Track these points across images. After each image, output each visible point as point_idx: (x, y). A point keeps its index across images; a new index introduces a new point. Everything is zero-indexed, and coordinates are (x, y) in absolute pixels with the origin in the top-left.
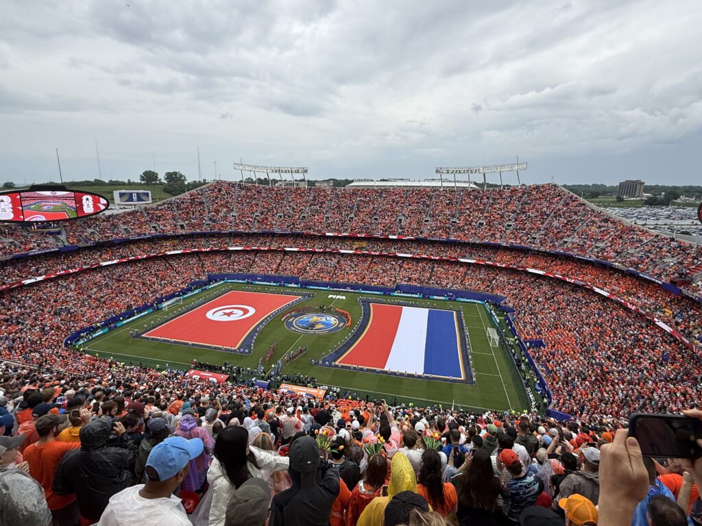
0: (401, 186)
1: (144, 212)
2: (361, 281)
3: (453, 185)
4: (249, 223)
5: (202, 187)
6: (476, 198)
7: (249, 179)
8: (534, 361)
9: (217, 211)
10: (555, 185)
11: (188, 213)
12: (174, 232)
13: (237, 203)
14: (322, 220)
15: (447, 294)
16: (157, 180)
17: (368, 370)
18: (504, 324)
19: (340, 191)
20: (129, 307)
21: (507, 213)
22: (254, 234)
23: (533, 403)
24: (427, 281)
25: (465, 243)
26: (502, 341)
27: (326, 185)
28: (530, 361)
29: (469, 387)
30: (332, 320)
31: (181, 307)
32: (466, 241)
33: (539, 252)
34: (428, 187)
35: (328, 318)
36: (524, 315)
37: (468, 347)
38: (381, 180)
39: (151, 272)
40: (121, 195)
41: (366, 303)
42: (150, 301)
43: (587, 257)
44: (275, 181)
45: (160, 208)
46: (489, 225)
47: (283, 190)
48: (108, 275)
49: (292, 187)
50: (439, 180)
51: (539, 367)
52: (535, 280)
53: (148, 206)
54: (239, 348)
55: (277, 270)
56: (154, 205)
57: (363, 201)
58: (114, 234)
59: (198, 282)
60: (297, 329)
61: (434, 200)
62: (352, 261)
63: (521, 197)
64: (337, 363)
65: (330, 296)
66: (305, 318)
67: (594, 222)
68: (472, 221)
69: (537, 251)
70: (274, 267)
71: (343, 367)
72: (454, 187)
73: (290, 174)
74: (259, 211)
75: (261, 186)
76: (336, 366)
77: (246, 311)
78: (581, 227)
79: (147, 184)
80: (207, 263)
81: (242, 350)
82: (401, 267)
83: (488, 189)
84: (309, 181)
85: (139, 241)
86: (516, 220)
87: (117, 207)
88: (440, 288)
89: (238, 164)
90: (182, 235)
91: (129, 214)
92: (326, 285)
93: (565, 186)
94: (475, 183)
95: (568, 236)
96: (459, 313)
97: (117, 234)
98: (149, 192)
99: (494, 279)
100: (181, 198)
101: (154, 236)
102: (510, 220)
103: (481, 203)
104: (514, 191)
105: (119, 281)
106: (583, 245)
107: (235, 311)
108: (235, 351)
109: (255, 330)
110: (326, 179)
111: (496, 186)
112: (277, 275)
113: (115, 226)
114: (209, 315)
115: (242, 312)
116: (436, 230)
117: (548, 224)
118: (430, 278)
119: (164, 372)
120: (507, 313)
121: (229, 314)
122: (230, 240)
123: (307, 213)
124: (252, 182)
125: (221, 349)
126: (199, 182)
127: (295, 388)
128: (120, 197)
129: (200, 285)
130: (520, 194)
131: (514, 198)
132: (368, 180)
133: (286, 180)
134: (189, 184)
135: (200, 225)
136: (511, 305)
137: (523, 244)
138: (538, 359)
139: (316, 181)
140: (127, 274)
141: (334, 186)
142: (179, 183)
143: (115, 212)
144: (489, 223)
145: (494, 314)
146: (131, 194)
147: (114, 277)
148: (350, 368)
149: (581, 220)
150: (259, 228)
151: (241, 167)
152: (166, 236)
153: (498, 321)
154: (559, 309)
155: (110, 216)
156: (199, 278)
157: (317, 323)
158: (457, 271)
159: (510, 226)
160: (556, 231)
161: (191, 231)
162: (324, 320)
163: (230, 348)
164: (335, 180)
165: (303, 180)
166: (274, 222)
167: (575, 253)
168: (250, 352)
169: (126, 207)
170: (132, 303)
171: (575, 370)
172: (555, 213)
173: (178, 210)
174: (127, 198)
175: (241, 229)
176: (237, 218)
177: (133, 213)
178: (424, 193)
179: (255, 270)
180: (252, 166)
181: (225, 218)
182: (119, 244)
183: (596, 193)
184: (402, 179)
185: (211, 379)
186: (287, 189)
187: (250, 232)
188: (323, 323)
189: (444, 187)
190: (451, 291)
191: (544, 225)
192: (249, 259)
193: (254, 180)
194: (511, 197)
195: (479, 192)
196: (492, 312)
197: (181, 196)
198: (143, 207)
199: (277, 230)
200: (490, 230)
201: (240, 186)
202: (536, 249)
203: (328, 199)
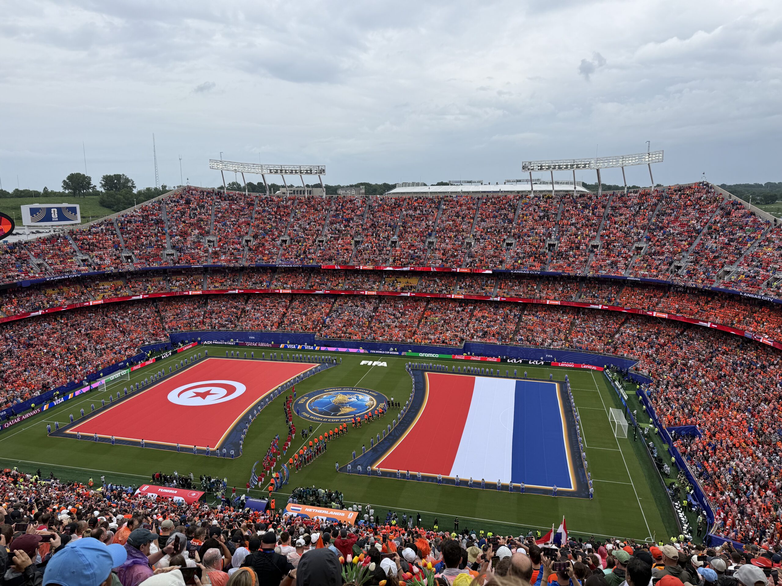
0: (468, 192)
1: (69, 237)
2: (411, 338)
3: (549, 187)
4: (235, 252)
5: (161, 197)
6: (586, 207)
7: (234, 184)
8: (684, 459)
9: (184, 234)
10: (707, 185)
11: (138, 238)
12: (115, 268)
13: (216, 221)
14: (348, 247)
15: (544, 356)
16: (89, 188)
17: (424, 478)
18: (635, 402)
19: (375, 201)
20: (45, 387)
21: (635, 230)
22: (243, 269)
23: (686, 526)
24: (511, 336)
25: (569, 277)
26: (634, 429)
27: (354, 192)
28: (678, 459)
29: (584, 501)
30: (367, 399)
31: (128, 385)
32: (572, 274)
33: (686, 288)
34: (511, 192)
35: (361, 397)
36: (667, 387)
37: (580, 439)
38: (439, 184)
39: (80, 331)
40: (33, 212)
41: (419, 372)
42: (78, 376)
43: (761, 295)
44: (275, 187)
45: (94, 230)
46: (608, 249)
47: (287, 200)
48: (11, 337)
49: (301, 196)
50: (527, 181)
51: (693, 470)
52: (682, 333)
53: (75, 228)
54: (220, 449)
55: (280, 324)
56: (85, 227)
57: (411, 216)
58: (22, 272)
59: (155, 346)
60: (311, 414)
61: (519, 211)
62: (396, 308)
63: (656, 205)
64: (375, 468)
65: (363, 363)
66: (325, 397)
67: (769, 240)
68: (580, 243)
69: (684, 287)
70: (276, 319)
71: (384, 474)
72: (551, 191)
73: (298, 176)
74: (250, 233)
75: (254, 194)
76: (374, 472)
77: (231, 390)
78: (750, 249)
79: (74, 194)
80: (169, 314)
81: (225, 450)
82: (471, 315)
83: (604, 193)
84: (327, 187)
85: (62, 282)
86: (649, 240)
87: (27, 231)
88: (533, 347)
89: (216, 161)
90: (129, 273)
91: (44, 241)
92: (357, 345)
93: (723, 186)
94: (584, 185)
95: (732, 263)
96: (563, 385)
97: (27, 273)
98: (78, 207)
99: (617, 332)
100: (127, 216)
101: (85, 274)
102: (639, 240)
103: (593, 214)
104: (645, 194)
105: (29, 346)
106: (755, 277)
107: (214, 390)
108: (213, 453)
109: (245, 419)
110: (354, 183)
111: (616, 188)
112: (280, 331)
113: (23, 260)
114: (173, 397)
115: (224, 392)
116: (524, 258)
117: (699, 245)
118: (516, 332)
119: (100, 489)
120: (639, 385)
121: (203, 395)
122: (205, 279)
123: (326, 236)
124: (239, 188)
125: (191, 450)
126: (156, 189)
127: (309, 510)
128: (32, 214)
129: (158, 349)
130: (654, 200)
131: (645, 205)
132: (418, 185)
133: (292, 186)
134: (140, 193)
135: (157, 257)
136: (645, 372)
137: (661, 277)
138: (690, 456)
139: (339, 187)
140: (42, 334)
141: (366, 193)
142: (123, 191)
143: (23, 238)
144: (607, 246)
145: (620, 387)
146: (49, 210)
147: (22, 340)
148: (395, 475)
149: (751, 239)
150: (251, 259)
151: (220, 166)
152: (103, 274)
153: (626, 397)
154: (720, 377)
155: (15, 245)
156: (156, 340)
157: (342, 404)
158: (559, 320)
159: (641, 248)
160: (711, 255)
161: (144, 266)
162: (354, 399)
163: (205, 448)
164: (367, 185)
165: (319, 186)
166: (275, 250)
167: (742, 289)
168: (237, 454)
169: (41, 230)
170: (51, 381)
171: (748, 472)
172: (710, 228)
173: (122, 234)
174: (42, 215)
175: (223, 260)
176: (216, 245)
177: (52, 239)
178: (504, 201)
179: (246, 325)
180: (238, 164)
181: (197, 244)
182: (29, 288)
183: (771, 196)
184: (470, 182)
185: (176, 498)
186: (294, 200)
187: (237, 265)
188: (352, 405)
189: (535, 192)
190: (550, 351)
191: (693, 247)
192: (236, 307)
193: (243, 185)
194: (640, 205)
195: (590, 198)
196: (617, 383)
197: (129, 211)
198: (67, 229)
199: (278, 262)
200: (608, 255)
201: (219, 194)
202: (682, 284)
203: (359, 213)
